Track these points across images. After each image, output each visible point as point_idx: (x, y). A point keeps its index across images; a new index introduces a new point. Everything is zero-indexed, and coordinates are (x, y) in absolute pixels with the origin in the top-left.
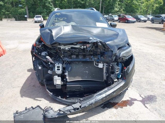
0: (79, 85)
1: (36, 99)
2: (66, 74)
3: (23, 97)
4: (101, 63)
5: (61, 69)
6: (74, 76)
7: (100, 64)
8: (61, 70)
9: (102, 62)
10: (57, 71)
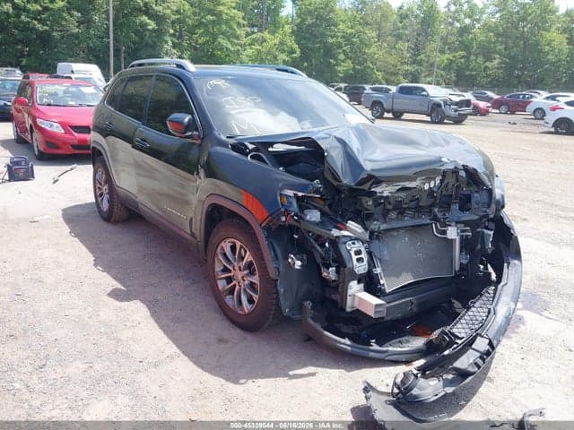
0: (404, 300)
1: (291, 373)
2: (378, 270)
3: (241, 381)
4: (450, 225)
5: (364, 255)
6: (398, 275)
7: (449, 228)
8: (365, 260)
9: (453, 224)
10: (358, 265)
